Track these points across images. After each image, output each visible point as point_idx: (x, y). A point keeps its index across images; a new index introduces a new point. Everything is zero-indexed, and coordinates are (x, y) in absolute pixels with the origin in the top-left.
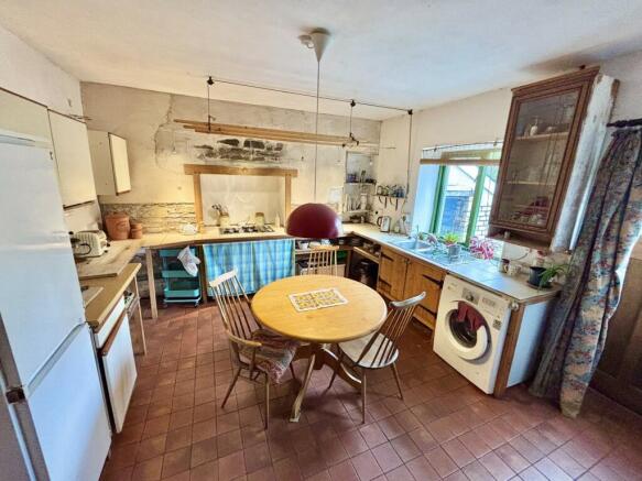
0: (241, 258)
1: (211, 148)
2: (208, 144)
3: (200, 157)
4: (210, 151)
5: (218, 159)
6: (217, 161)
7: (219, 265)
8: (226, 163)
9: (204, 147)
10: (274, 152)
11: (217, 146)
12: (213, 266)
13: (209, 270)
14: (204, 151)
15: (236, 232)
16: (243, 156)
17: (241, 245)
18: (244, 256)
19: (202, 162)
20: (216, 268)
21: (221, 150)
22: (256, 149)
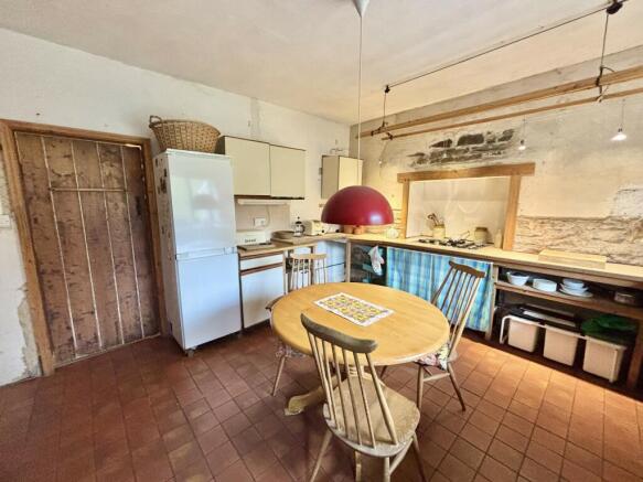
0: (419, 270)
1: (422, 155)
2: (419, 151)
3: (412, 166)
4: (421, 158)
5: (428, 164)
6: (427, 167)
7: (399, 271)
8: (436, 168)
9: (417, 154)
10: (497, 143)
11: (428, 151)
12: (393, 269)
13: (389, 272)
14: (416, 159)
15: (432, 242)
16: (454, 156)
17: (420, 255)
18: (423, 269)
19: (413, 170)
20: (396, 273)
21: (433, 154)
22: (471, 146)
